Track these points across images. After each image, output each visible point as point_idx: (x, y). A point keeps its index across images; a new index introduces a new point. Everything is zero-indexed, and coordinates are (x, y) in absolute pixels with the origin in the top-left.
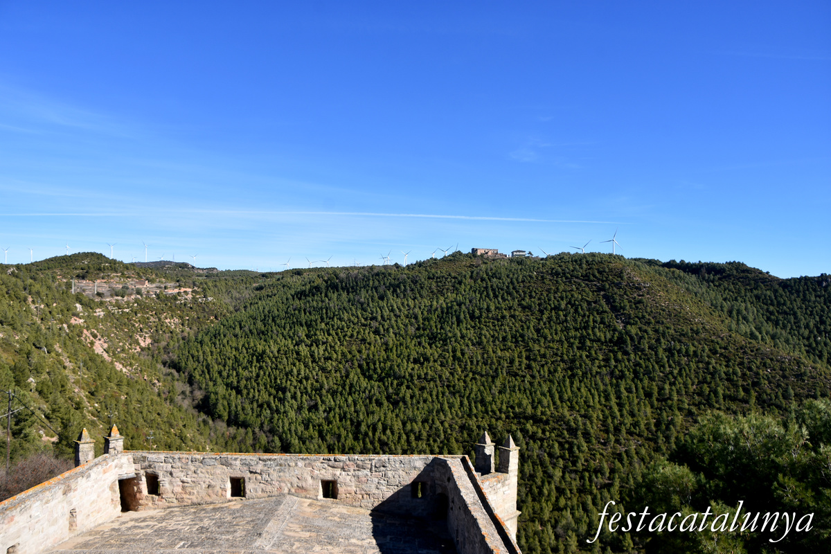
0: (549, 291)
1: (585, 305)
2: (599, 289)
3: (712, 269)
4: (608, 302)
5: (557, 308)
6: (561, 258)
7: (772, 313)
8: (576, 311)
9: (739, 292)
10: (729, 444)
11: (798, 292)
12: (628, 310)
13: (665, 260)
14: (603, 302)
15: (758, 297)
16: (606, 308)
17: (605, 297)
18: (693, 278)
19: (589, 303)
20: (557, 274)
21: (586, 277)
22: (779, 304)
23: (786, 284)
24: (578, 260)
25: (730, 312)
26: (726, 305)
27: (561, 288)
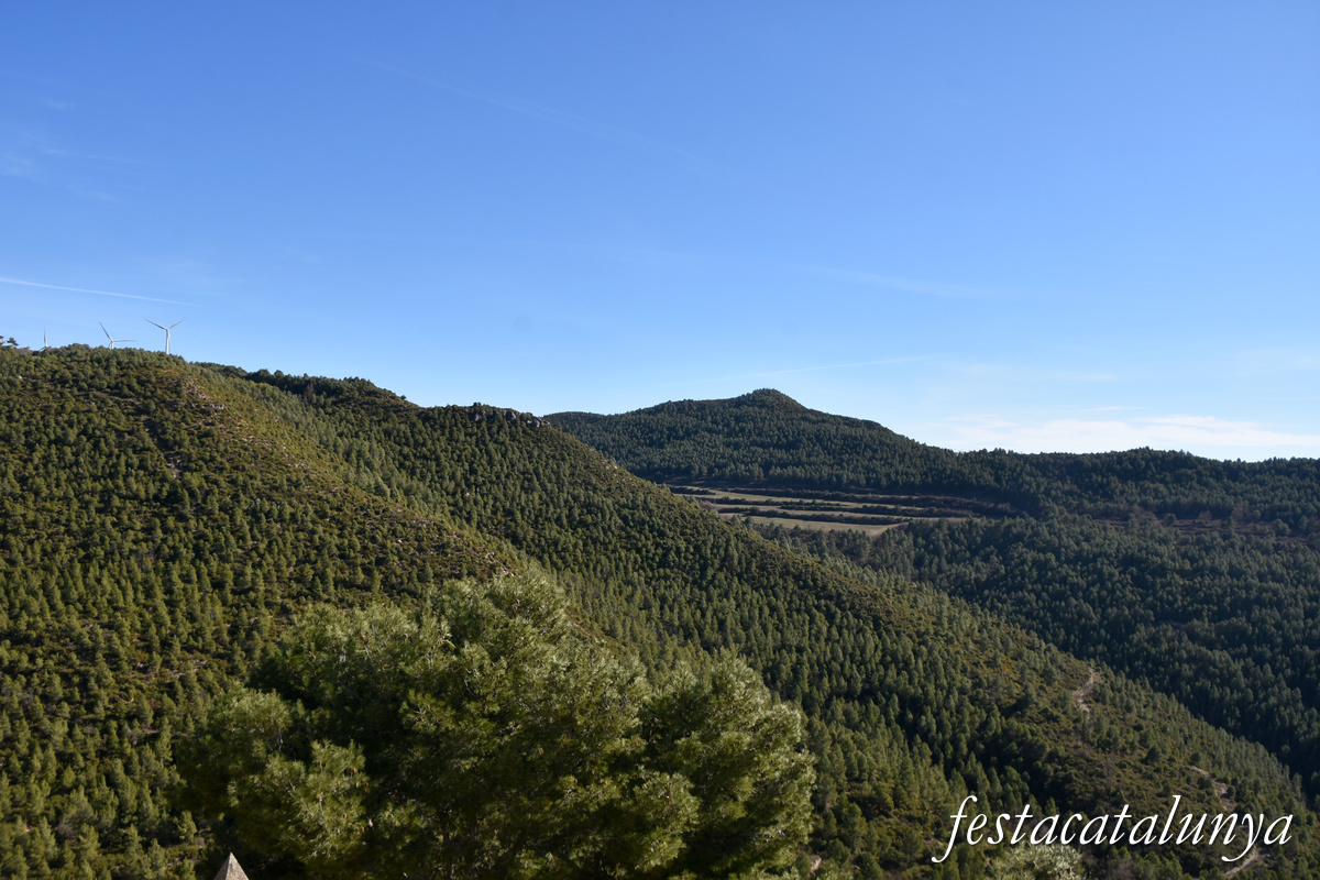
0: (46, 410)
1: (112, 437)
2: (139, 411)
3: (324, 387)
4: (153, 433)
5: (60, 442)
6: (71, 354)
7: (406, 457)
8: (96, 446)
9: (361, 424)
10: (340, 653)
11: (443, 427)
12: (188, 447)
13: (251, 369)
14: (145, 433)
15: (387, 433)
16: (150, 443)
17: (148, 424)
18: (294, 400)
19: (120, 434)
20: (63, 381)
21: (116, 390)
22: (417, 444)
23: (428, 416)
24: (102, 358)
25: (347, 455)
26: (342, 444)
27: (70, 406)
